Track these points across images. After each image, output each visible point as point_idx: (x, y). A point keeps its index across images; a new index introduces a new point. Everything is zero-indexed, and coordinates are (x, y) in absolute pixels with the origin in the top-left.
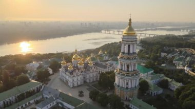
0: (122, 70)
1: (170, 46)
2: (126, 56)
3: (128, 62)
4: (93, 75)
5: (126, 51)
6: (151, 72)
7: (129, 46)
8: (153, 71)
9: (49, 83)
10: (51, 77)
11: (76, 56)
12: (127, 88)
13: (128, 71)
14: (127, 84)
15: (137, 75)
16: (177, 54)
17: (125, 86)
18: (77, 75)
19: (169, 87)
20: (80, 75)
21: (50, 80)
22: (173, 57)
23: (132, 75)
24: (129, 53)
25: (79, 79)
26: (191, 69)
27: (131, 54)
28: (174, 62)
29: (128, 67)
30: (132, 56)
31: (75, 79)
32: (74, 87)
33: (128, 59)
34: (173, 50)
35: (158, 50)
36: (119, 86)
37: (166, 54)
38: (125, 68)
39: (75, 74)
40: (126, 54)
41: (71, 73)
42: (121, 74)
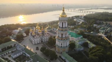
0: (59, 36)
1: (101, 20)
2: (61, 29)
3: (62, 32)
5: (61, 26)
6: (81, 37)
7: (63, 23)
8: (82, 37)
9: (23, 41)
10: (25, 38)
11: (38, 27)
12: (61, 47)
13: (62, 37)
14: (62, 44)
15: (67, 40)
16: (104, 25)
17: (60, 46)
18: (37, 38)
20: (39, 38)
21: (24, 39)
23: (64, 40)
24: (62, 27)
25: (38, 40)
26: (106, 36)
28: (100, 30)
29: (62, 35)
30: (64, 29)
31: (36, 40)
32: (35, 44)
33: (62, 30)
34: (102, 23)
35: (92, 22)
36: (57, 45)
37: (97, 25)
40: (61, 28)
42: (58, 39)
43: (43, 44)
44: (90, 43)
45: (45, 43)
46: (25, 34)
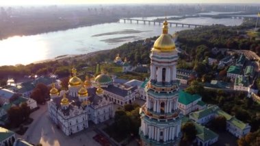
0: (152, 109)
2: (159, 88)
3: (163, 98)
4: (104, 110)
5: (159, 79)
6: (197, 101)
7: (164, 70)
8: (200, 99)
9: (30, 126)
10: (34, 116)
12: (161, 141)
13: (162, 112)
14: (162, 134)
15: (178, 119)
16: (231, 60)
17: (158, 138)
18: (77, 115)
19: (228, 128)
20: (82, 113)
21: (32, 120)
22: (226, 65)
23: (170, 120)
24: (164, 83)
25: (80, 119)
27: (167, 83)
28: (229, 75)
29: (163, 105)
30: (168, 88)
31: (73, 122)
32: (72, 135)
33: (163, 92)
36: (147, 137)
37: (216, 60)
38: (157, 108)
39: (72, 113)
40: (159, 84)
41: (66, 112)
42: (150, 117)
43: (96, 130)
44: (232, 119)
45: (100, 129)
46: (32, 100)
